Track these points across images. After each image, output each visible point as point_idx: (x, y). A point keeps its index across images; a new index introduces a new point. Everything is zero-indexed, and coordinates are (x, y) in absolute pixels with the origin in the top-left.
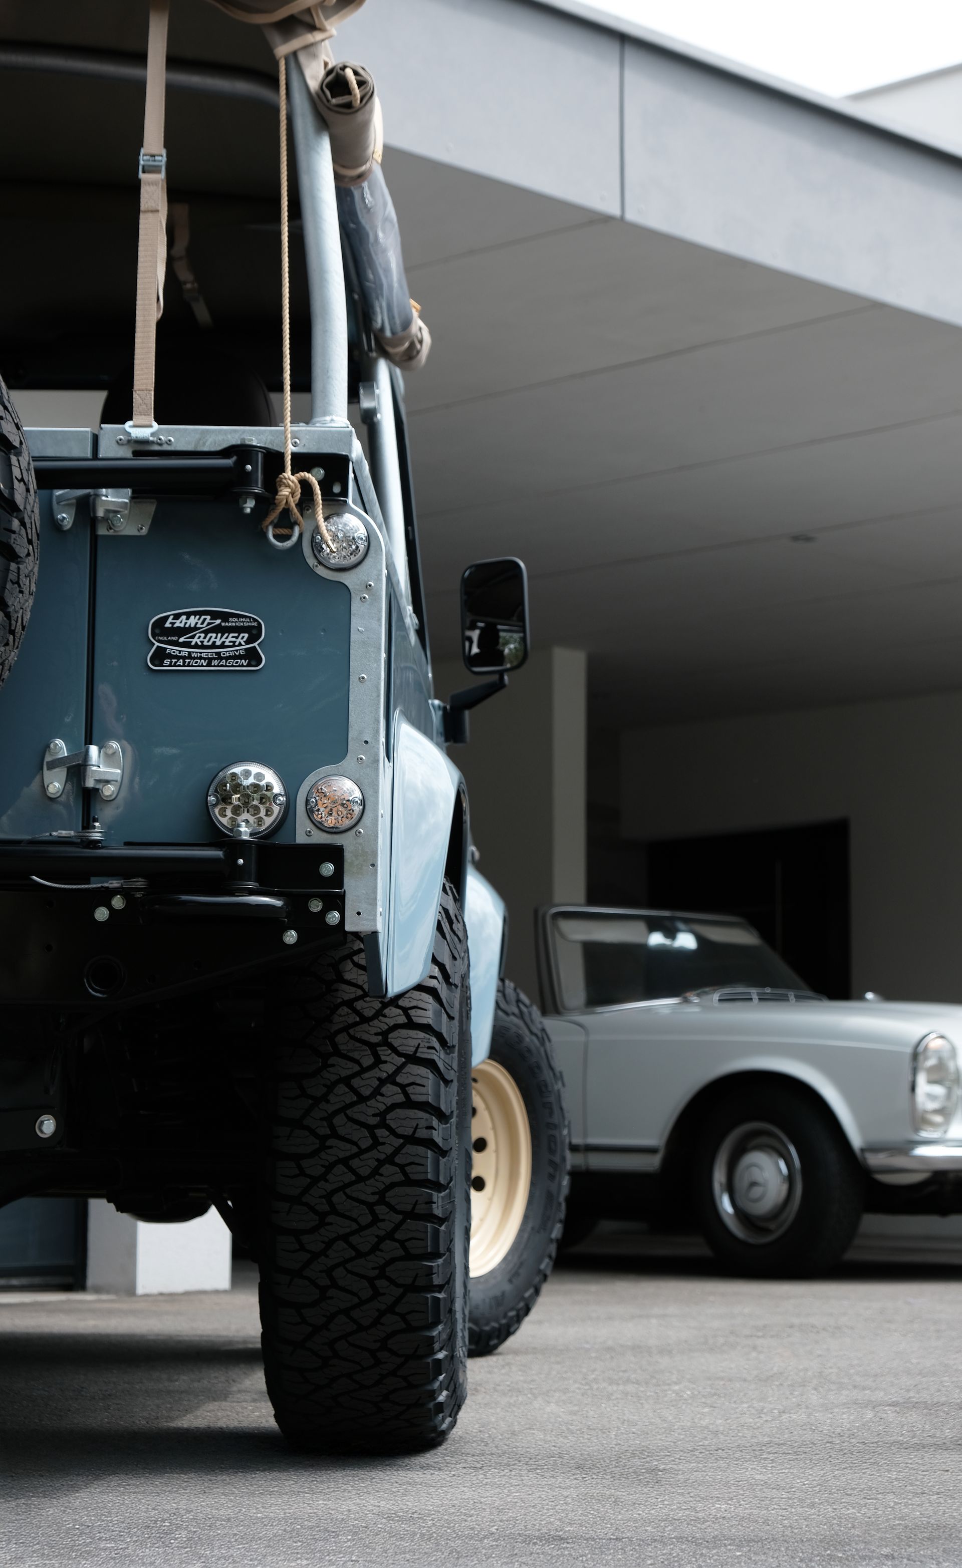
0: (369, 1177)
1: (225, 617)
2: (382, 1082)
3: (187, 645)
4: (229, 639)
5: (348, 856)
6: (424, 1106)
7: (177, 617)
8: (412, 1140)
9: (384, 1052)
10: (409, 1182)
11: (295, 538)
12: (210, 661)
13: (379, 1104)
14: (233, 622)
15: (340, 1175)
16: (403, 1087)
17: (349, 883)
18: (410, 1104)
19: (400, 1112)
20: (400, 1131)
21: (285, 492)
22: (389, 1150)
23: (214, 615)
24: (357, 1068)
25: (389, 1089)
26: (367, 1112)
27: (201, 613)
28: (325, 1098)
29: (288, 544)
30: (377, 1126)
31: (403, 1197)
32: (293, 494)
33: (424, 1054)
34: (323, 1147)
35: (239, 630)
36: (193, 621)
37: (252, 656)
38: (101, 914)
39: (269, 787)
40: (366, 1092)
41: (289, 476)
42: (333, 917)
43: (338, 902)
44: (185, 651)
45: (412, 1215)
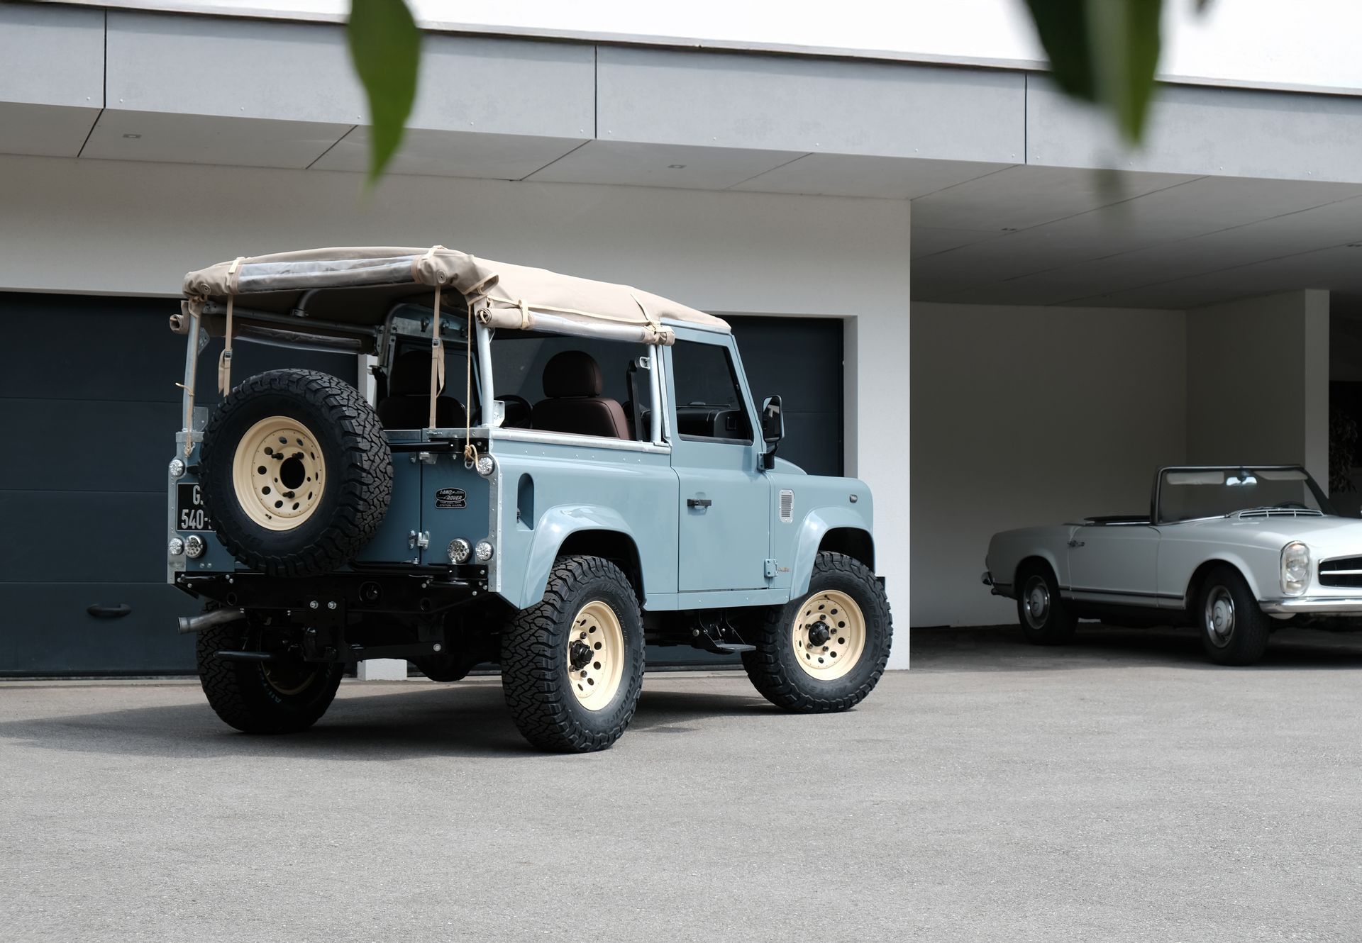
0: (525, 666)
1: (456, 490)
2: (531, 635)
3: (445, 500)
4: (457, 497)
5: (489, 567)
6: (543, 644)
7: (443, 491)
8: (538, 654)
9: (533, 626)
10: (537, 668)
11: (472, 465)
12: (452, 505)
13: (529, 643)
14: (458, 492)
15: (518, 666)
16: (536, 637)
17: (489, 576)
18: (538, 643)
19: (535, 646)
20: (535, 652)
21: (466, 452)
22: (531, 658)
23: (453, 490)
24: (524, 631)
25: (532, 638)
26: (525, 645)
27: (449, 489)
28: (514, 640)
29: (470, 467)
30: (528, 650)
31: (536, 673)
32: (469, 452)
33: (544, 626)
34: (513, 657)
35: (460, 495)
36: (447, 492)
37: (463, 503)
38: (424, 586)
39: (464, 547)
40: (525, 639)
41: (468, 446)
42: (485, 587)
43: (486, 583)
44: (445, 502)
45: (539, 679)
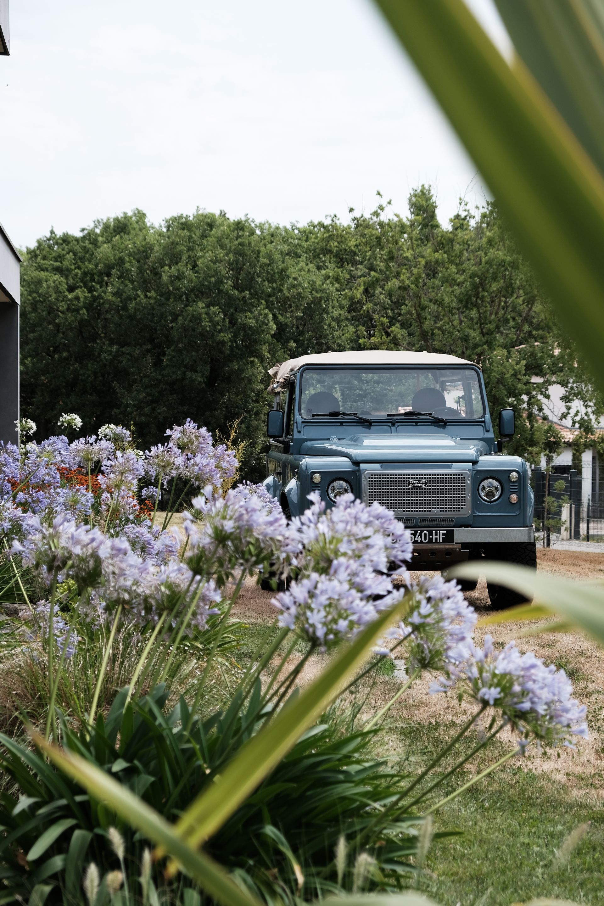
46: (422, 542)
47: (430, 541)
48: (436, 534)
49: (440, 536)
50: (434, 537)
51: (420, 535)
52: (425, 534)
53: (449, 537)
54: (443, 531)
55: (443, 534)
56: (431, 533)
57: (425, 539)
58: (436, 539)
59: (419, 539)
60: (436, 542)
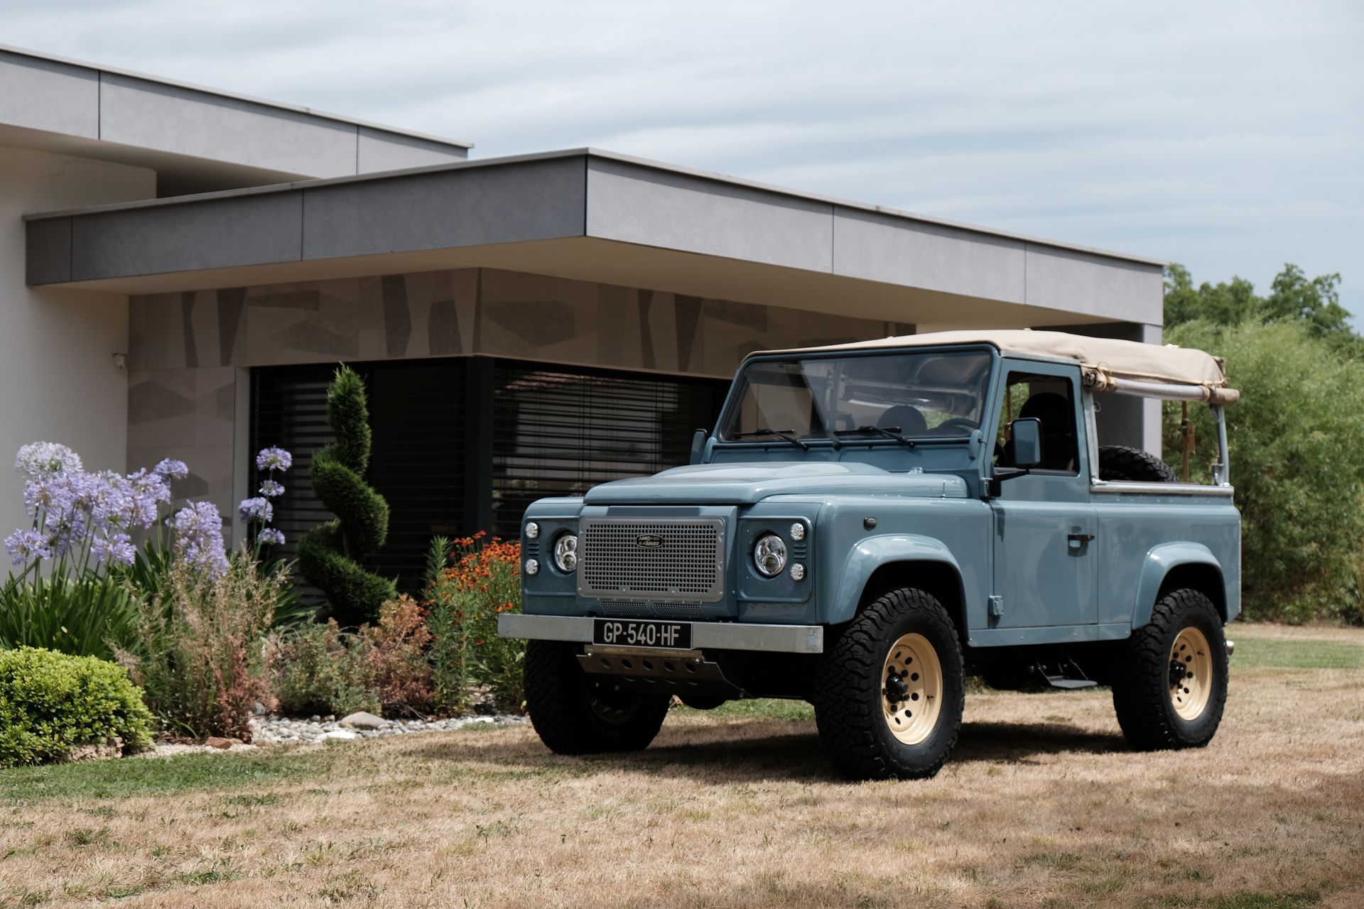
46: (646, 644)
47: (658, 643)
48: (666, 632)
49: (671, 635)
50: (664, 635)
51: (644, 631)
52: (651, 630)
53: (684, 638)
54: (675, 625)
55: (676, 631)
56: (658, 626)
57: (651, 639)
58: (666, 639)
59: (642, 639)
60: (666, 645)
